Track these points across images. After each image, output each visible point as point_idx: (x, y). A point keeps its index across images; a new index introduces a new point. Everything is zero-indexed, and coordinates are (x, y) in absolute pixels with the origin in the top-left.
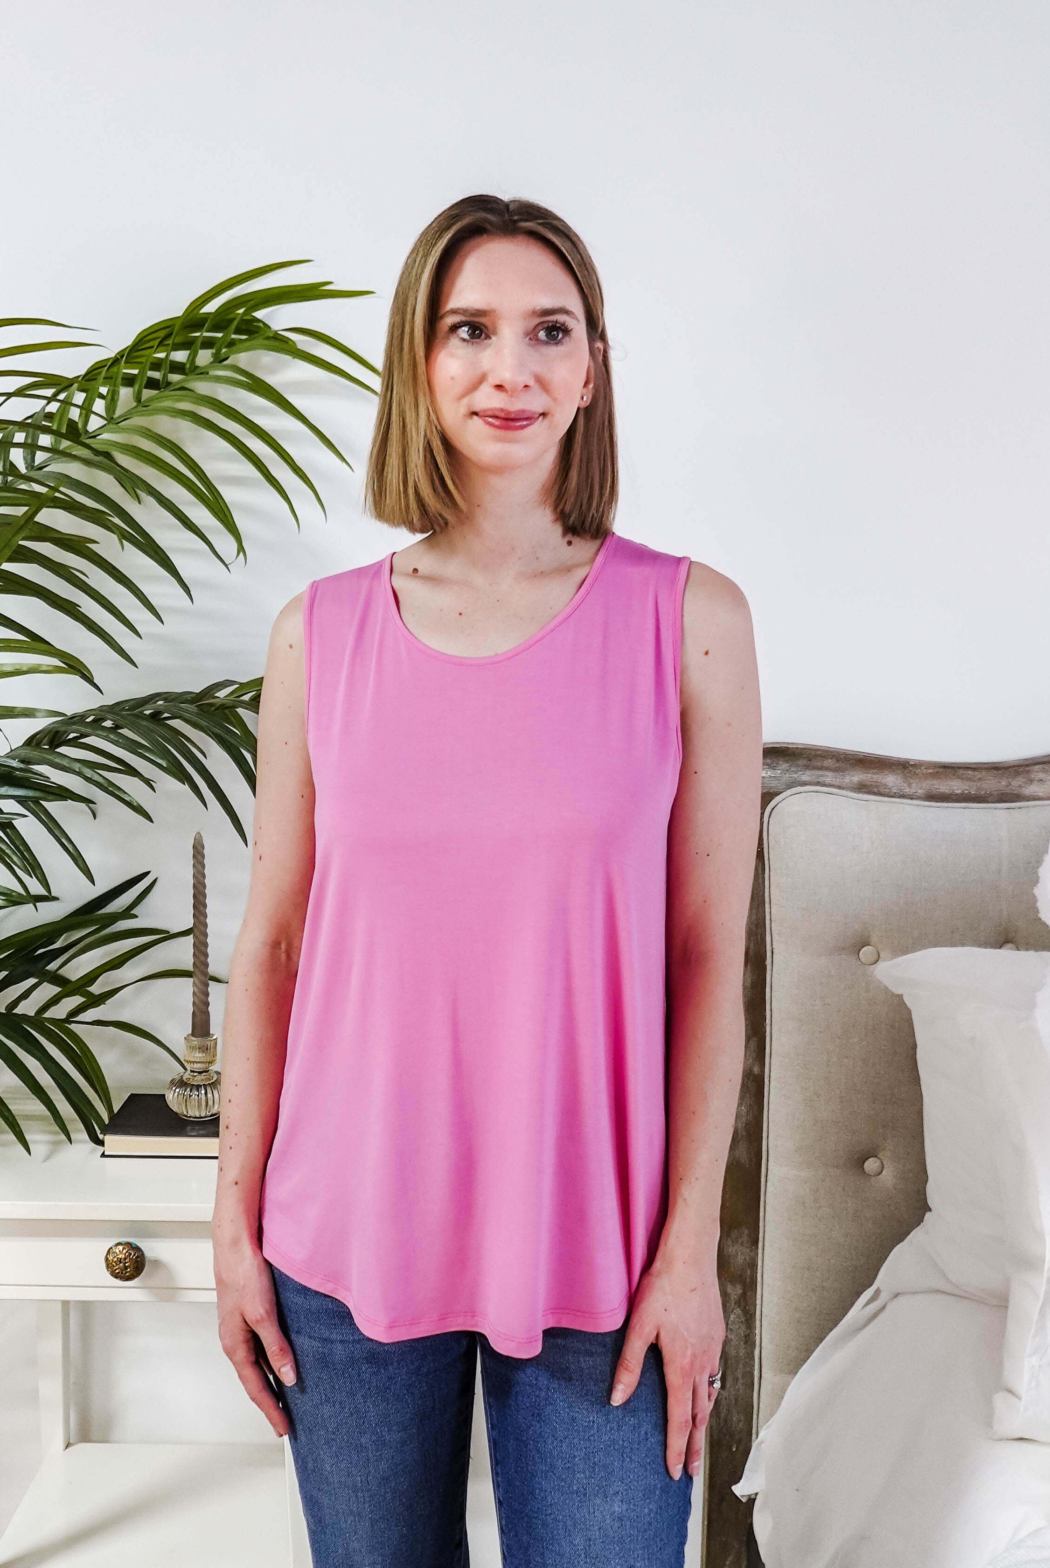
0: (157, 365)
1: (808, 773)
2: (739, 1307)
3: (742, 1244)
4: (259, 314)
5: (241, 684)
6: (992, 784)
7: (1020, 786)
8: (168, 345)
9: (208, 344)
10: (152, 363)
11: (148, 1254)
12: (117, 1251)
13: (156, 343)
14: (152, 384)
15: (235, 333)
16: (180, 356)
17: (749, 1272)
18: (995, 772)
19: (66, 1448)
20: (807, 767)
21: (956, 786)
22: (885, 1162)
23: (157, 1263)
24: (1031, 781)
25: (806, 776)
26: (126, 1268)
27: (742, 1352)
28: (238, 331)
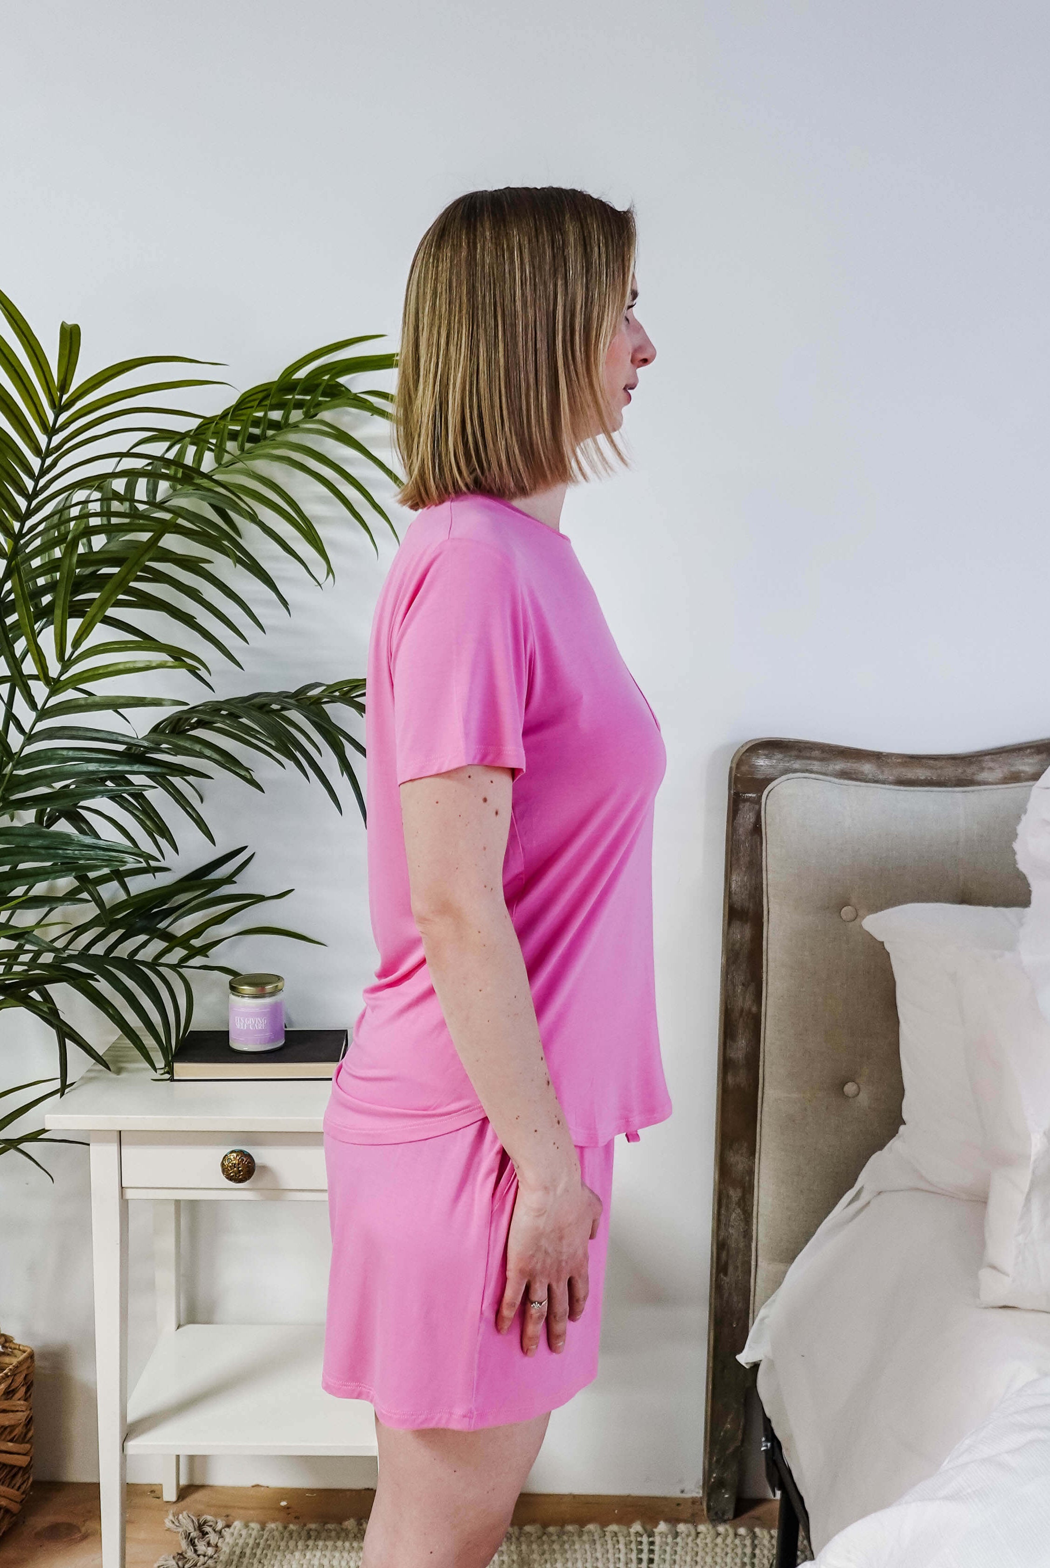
0: (256, 423)
1: (799, 762)
2: (739, 1207)
3: (742, 1155)
4: (341, 380)
5: (327, 686)
6: (950, 771)
7: (973, 774)
8: (266, 405)
9: (299, 405)
10: (252, 421)
11: (257, 1161)
12: (232, 1157)
13: (257, 402)
14: (253, 439)
15: (322, 396)
16: (276, 415)
17: (747, 1178)
18: (953, 761)
19: (178, 1328)
20: (798, 757)
21: (922, 773)
22: (861, 1086)
23: (264, 1168)
24: (982, 769)
25: (797, 765)
26: (240, 1172)
27: (742, 1245)
28: (324, 394)
